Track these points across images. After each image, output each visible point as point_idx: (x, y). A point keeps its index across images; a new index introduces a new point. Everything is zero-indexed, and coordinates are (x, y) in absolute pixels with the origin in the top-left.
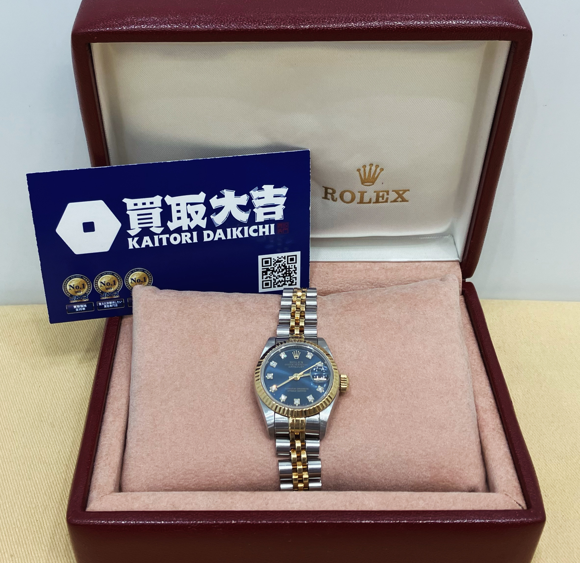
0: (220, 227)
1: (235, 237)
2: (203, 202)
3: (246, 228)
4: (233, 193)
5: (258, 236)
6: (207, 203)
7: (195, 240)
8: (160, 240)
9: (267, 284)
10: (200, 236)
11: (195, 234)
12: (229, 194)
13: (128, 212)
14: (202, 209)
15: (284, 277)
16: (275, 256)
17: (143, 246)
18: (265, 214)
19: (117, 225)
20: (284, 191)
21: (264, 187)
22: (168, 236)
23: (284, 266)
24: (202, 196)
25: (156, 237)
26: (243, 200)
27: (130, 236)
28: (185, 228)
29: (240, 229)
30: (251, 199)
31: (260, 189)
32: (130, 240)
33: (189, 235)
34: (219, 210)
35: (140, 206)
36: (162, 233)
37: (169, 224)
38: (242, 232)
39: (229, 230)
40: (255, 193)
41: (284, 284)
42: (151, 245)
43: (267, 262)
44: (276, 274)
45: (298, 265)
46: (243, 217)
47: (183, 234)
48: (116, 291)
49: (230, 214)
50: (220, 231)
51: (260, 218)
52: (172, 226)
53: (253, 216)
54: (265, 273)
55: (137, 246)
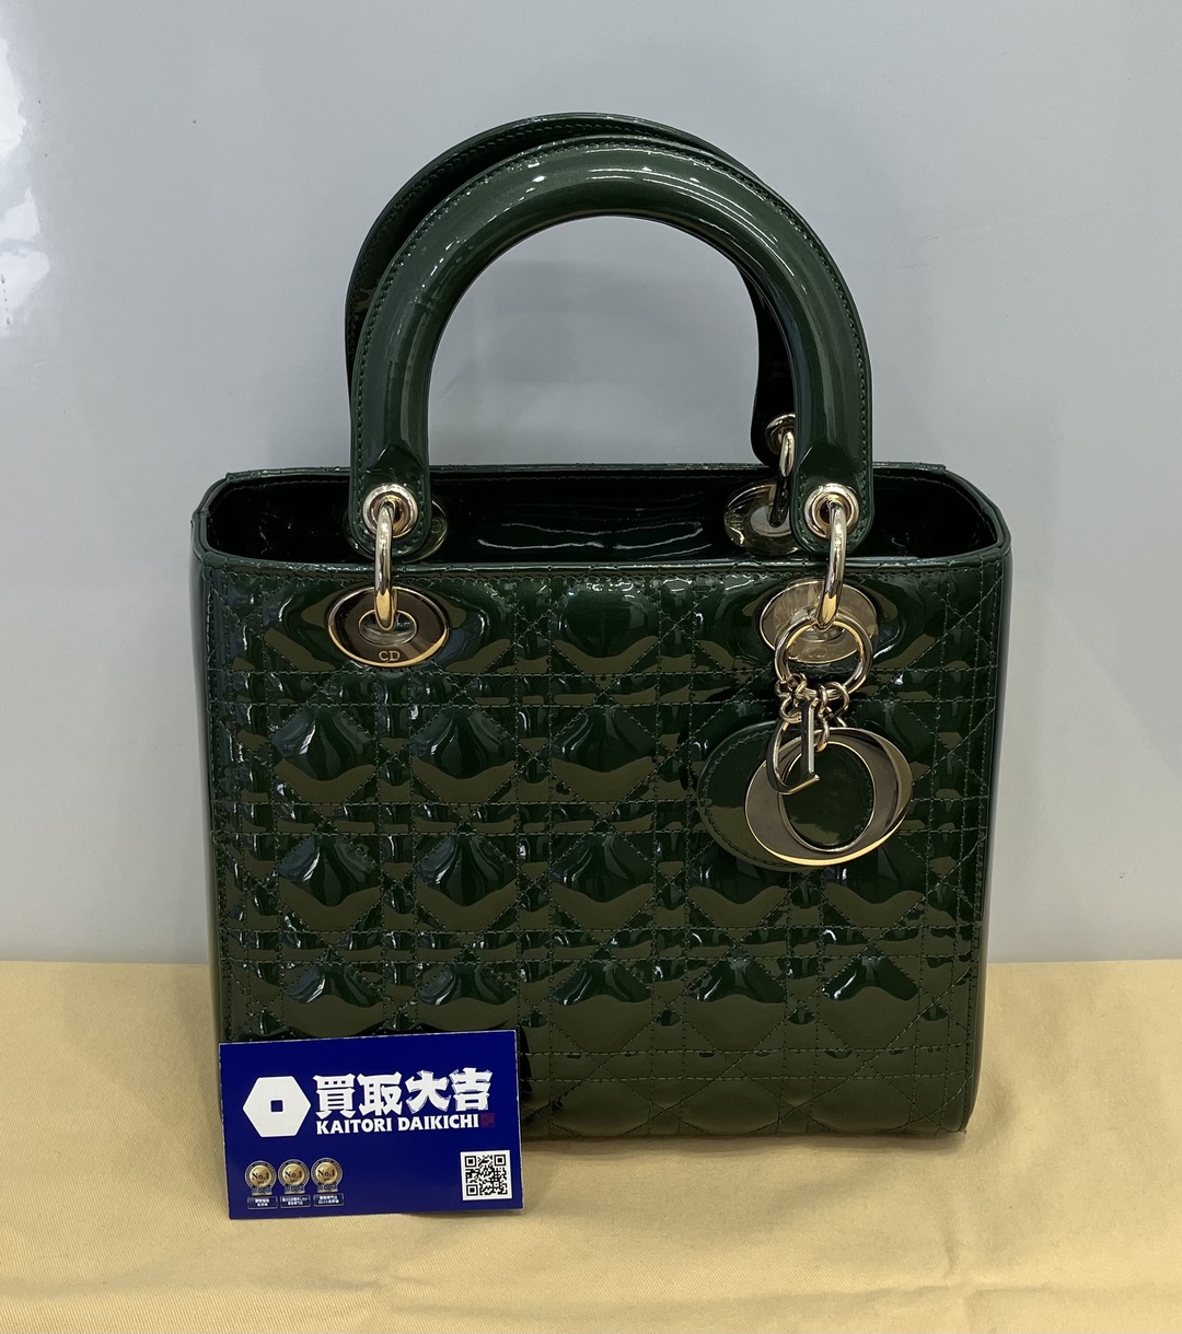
0: (416, 1115)
1: (433, 1127)
2: (398, 1083)
3: (446, 1117)
4: (431, 1075)
5: (460, 1129)
6: (402, 1085)
7: (389, 1129)
8: (351, 1126)
9: (472, 1190)
10: (395, 1124)
11: (389, 1120)
12: (427, 1076)
13: (318, 1092)
14: (397, 1092)
15: (492, 1182)
16: (480, 1155)
17: (333, 1132)
18: (467, 1102)
19: (305, 1105)
20: (487, 1075)
21: (465, 1070)
22: (359, 1121)
23: (491, 1168)
24: (397, 1077)
25: (347, 1122)
26: (442, 1084)
27: (319, 1119)
28: (378, 1113)
29: (439, 1118)
30: (450, 1083)
31: (461, 1072)
32: (319, 1123)
33: (382, 1121)
34: (415, 1094)
35: (331, 1085)
36: (354, 1118)
37: (361, 1107)
38: (442, 1122)
39: (426, 1118)
40: (455, 1077)
41: (493, 1192)
42: (341, 1131)
43: (471, 1162)
44: (482, 1178)
45: (508, 1168)
46: (442, 1104)
47: (376, 1120)
48: (301, 1184)
49: (428, 1100)
50: (416, 1119)
51: (461, 1106)
52: (364, 1109)
53: (453, 1103)
54: (469, 1175)
55: (326, 1132)
